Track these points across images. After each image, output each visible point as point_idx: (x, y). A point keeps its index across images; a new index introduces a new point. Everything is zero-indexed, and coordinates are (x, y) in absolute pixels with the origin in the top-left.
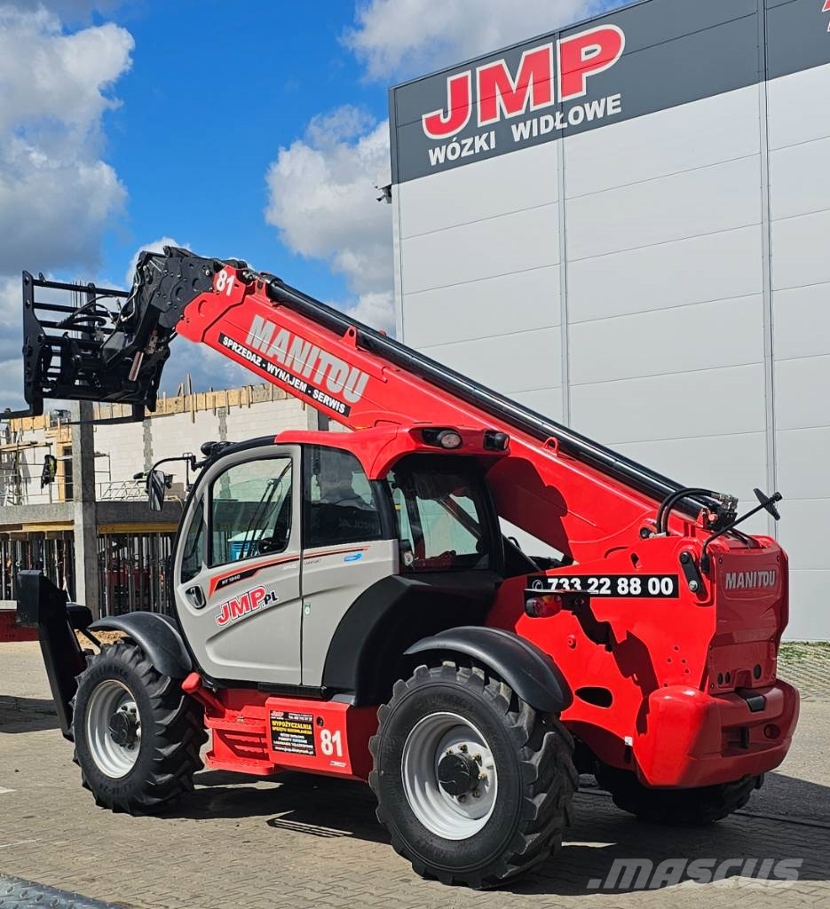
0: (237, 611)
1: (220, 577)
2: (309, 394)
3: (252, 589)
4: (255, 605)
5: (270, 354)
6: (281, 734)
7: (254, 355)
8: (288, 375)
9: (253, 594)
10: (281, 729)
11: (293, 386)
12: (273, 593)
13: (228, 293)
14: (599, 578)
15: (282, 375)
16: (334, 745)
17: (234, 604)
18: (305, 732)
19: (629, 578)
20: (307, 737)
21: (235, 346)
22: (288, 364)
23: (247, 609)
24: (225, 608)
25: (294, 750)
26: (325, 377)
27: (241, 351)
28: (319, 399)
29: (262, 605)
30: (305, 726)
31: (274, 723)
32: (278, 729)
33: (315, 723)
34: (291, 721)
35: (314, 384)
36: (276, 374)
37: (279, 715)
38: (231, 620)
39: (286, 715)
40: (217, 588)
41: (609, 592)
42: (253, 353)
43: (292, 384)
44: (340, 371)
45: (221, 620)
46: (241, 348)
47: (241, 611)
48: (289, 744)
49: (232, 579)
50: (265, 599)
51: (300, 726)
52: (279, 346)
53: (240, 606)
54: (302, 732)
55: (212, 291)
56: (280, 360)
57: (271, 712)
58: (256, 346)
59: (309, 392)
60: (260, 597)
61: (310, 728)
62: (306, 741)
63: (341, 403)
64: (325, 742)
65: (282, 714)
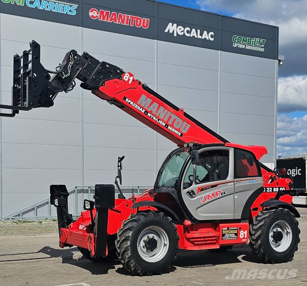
0: (210, 198)
1: (202, 187)
2: (166, 127)
3: (216, 191)
4: (217, 196)
5: (149, 110)
6: (226, 235)
7: (141, 109)
8: (157, 119)
9: (216, 193)
10: (226, 233)
11: (159, 123)
12: (224, 192)
13: (130, 82)
14: (269, 188)
15: (154, 118)
16: (244, 235)
17: (209, 196)
18: (235, 233)
19: (276, 188)
20: (235, 234)
21: (132, 103)
22: (157, 115)
23: (214, 197)
24: (205, 197)
25: (230, 239)
26: (173, 122)
27: (135, 106)
28: (170, 129)
29: (220, 195)
30: (235, 231)
31: (223, 231)
32: (225, 233)
33: (238, 229)
34: (230, 230)
35: (169, 124)
36: (152, 117)
37: (226, 229)
38: (207, 201)
39: (228, 229)
40: (201, 191)
41: (272, 191)
42: (141, 108)
43: (159, 122)
44: (179, 122)
45: (203, 201)
46: (135, 104)
47: (211, 198)
48: (228, 237)
49: (208, 188)
50: (221, 194)
51: (233, 231)
52: (153, 108)
53: (211, 196)
54: (234, 233)
55: (121, 79)
56: (154, 112)
57: (223, 228)
58: (142, 105)
59: (166, 126)
60: (219, 193)
61: (237, 231)
62: (235, 235)
63: (179, 132)
64: (241, 234)
65: (227, 228)
